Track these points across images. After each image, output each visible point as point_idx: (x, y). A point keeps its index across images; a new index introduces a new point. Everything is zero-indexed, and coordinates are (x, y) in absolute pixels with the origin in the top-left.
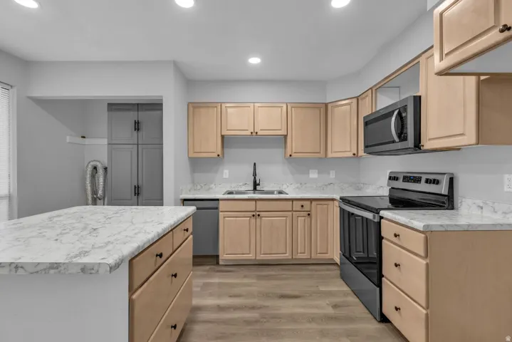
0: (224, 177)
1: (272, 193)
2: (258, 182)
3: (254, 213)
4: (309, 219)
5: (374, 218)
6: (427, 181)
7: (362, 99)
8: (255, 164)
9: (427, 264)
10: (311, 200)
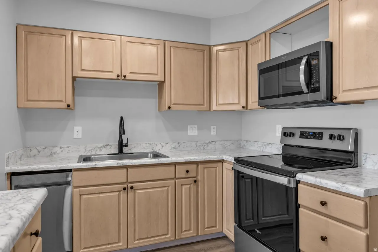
0: (75, 136)
1: (144, 156)
2: (125, 142)
3: (125, 186)
4: (195, 187)
5: (289, 182)
6: (331, 137)
7: (252, 44)
8: (122, 119)
9: (367, 237)
10: (197, 163)
